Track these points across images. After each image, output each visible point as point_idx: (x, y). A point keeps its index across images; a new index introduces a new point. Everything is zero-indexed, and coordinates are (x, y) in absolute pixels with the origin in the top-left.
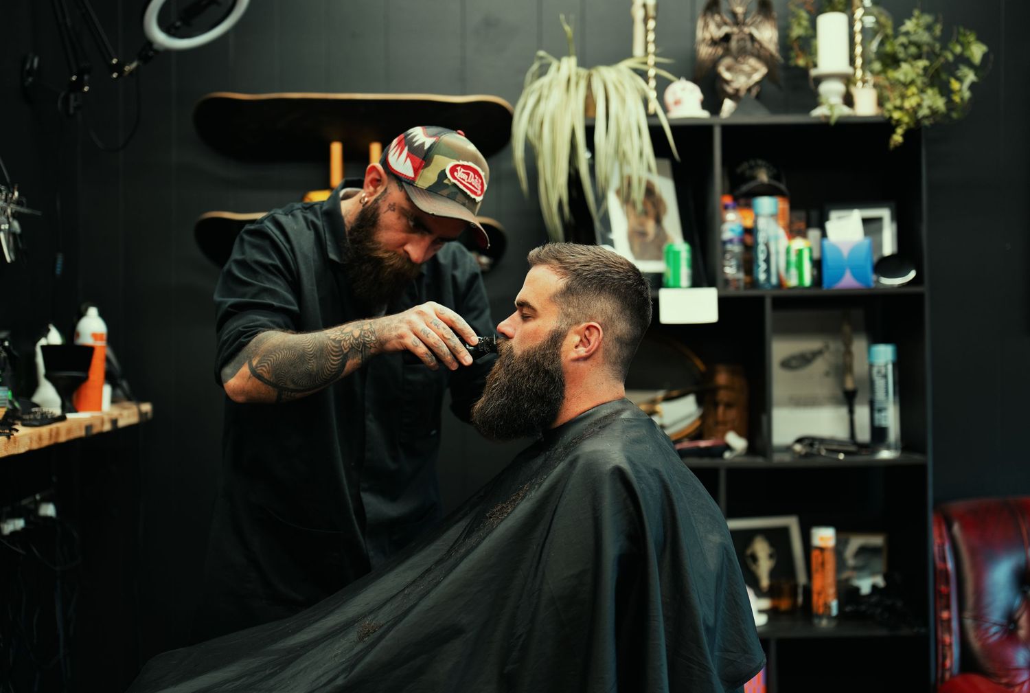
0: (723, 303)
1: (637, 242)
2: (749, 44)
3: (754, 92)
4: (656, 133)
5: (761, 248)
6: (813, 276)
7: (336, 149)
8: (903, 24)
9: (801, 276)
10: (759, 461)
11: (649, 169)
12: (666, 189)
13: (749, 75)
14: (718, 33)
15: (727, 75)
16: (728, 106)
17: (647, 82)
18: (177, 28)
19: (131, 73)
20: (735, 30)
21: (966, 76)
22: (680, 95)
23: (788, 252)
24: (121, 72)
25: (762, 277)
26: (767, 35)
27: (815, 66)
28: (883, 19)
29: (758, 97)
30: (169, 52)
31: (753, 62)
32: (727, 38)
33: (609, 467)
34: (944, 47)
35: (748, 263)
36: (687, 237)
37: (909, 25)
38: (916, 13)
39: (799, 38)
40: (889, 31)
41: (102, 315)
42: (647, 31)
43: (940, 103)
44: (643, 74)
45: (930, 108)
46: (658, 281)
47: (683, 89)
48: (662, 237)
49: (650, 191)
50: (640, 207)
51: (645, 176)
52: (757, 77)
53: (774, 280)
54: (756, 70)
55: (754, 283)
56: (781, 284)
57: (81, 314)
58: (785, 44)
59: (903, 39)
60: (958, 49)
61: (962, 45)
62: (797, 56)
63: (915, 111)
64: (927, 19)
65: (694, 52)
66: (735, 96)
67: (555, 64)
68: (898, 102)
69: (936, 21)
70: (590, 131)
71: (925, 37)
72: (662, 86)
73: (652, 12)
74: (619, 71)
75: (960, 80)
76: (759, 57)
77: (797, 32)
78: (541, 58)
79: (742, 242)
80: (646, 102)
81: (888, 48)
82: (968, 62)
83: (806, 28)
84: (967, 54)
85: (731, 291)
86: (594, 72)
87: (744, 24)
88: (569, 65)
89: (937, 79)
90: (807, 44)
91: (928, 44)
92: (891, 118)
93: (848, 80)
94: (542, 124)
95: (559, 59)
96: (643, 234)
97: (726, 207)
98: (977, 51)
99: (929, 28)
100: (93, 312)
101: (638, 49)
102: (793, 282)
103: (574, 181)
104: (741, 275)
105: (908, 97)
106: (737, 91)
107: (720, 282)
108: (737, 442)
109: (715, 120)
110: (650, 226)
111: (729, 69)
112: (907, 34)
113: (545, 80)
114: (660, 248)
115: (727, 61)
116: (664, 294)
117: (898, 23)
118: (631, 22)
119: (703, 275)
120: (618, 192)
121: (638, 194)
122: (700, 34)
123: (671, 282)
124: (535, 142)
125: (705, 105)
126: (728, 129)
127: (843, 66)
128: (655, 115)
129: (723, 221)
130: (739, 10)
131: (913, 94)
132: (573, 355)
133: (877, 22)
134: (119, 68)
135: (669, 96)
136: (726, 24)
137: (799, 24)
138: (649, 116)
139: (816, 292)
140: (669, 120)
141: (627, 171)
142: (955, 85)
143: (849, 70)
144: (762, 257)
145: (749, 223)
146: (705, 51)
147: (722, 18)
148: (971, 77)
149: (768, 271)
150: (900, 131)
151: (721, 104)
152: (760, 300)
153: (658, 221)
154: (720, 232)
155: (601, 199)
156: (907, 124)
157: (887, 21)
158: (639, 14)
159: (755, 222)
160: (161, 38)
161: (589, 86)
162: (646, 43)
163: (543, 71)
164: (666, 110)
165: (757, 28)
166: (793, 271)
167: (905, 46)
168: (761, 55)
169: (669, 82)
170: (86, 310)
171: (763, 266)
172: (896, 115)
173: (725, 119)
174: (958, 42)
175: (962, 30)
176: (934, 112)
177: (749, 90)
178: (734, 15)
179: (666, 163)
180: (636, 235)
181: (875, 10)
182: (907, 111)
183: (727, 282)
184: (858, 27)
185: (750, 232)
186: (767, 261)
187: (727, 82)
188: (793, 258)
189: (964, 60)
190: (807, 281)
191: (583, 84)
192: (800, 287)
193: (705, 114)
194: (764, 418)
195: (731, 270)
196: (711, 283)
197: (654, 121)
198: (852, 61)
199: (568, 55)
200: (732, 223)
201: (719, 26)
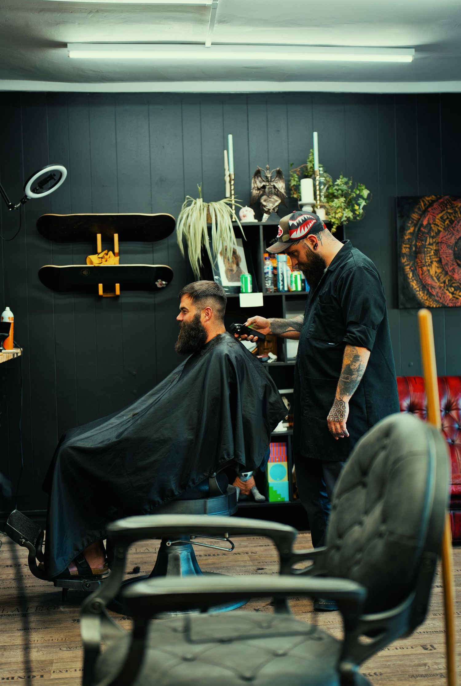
0: (265, 298)
1: (229, 274)
2: (273, 190)
3: (276, 210)
4: (236, 229)
5: (280, 275)
6: (302, 286)
7: (99, 236)
8: (336, 181)
9: (296, 287)
10: (282, 363)
11: (234, 244)
12: (241, 252)
13: (274, 203)
14: (260, 185)
15: (264, 203)
16: (265, 216)
17: (231, 208)
18: (37, 190)
19: (17, 208)
20: (267, 184)
21: (362, 202)
22: (245, 213)
23: (291, 276)
24: (13, 208)
25: (281, 287)
26: (281, 185)
27: (300, 200)
28: (328, 179)
29: (277, 212)
30: (34, 199)
31: (275, 197)
32: (264, 187)
33: (224, 354)
34: (352, 191)
35: (275, 281)
36: (250, 271)
37: (338, 182)
38: (341, 177)
39: (294, 185)
40: (331, 183)
41: (11, 310)
42: (231, 186)
43: (350, 215)
44: (230, 205)
45: (346, 217)
46: (238, 290)
47: (247, 211)
48: (239, 272)
49: (234, 253)
50: (231, 260)
51: (232, 246)
52: (277, 204)
53: (286, 289)
54: (277, 201)
55: (277, 290)
56: (289, 290)
57: (4, 310)
58: (288, 188)
59: (336, 187)
60: (358, 192)
61: (359, 190)
62: (294, 194)
63: (341, 218)
64: (345, 180)
65: (251, 193)
66: (268, 212)
67: (194, 201)
68: (333, 215)
69: (349, 180)
70: (209, 229)
71: (344, 187)
72: (238, 210)
73: (233, 177)
74: (220, 204)
75: (359, 205)
76: (277, 195)
77: (293, 183)
78: (188, 198)
79: (273, 273)
80: (231, 217)
81: (330, 191)
82: (362, 197)
83: (297, 182)
84: (361, 194)
85: (268, 293)
86: (210, 204)
87: (271, 181)
88: (200, 201)
89: (350, 204)
90: (297, 188)
91: (346, 190)
92: (331, 221)
93: (313, 206)
94: (189, 226)
95: (196, 199)
96: (232, 270)
97: (266, 259)
98: (366, 193)
99: (346, 183)
100: (8, 309)
101: (228, 195)
102: (293, 289)
103: (204, 250)
104: (273, 287)
105: (337, 213)
106: (269, 210)
107: (264, 290)
108: (273, 357)
109: (260, 223)
110: (235, 267)
111: (265, 201)
112: (338, 185)
113: (190, 207)
114: (239, 276)
115: (264, 197)
116: (241, 296)
117: (334, 181)
118: (225, 182)
119: (257, 287)
120: (221, 254)
121: (230, 254)
122: (253, 186)
123: (244, 291)
124: (187, 234)
125: (255, 217)
126: (265, 227)
127: (311, 200)
128: (236, 222)
129: (264, 265)
130: (269, 175)
131: (339, 212)
132: (205, 320)
133: (326, 180)
134: (12, 207)
135: (241, 213)
136: (264, 181)
137: (294, 180)
138: (233, 222)
139: (304, 293)
140: (241, 223)
141: (225, 244)
142: (357, 207)
143: (314, 202)
144: (281, 279)
145: (275, 265)
146: (255, 192)
147: (261, 178)
148: (363, 203)
149: (283, 285)
150: (334, 227)
151: (263, 215)
152: (281, 296)
153: (238, 265)
154: (264, 269)
155: (215, 257)
156: (337, 224)
157: (330, 179)
158: (227, 179)
159: (278, 264)
160: (31, 194)
161: (208, 210)
162: (231, 190)
163: (189, 204)
164: (240, 220)
165: (276, 183)
166: (294, 285)
167: (337, 190)
168: (278, 194)
169: (241, 208)
170: (5, 308)
171: (281, 283)
172: (333, 220)
173: (264, 223)
174: (357, 189)
175: (359, 184)
176: (348, 219)
177: (274, 209)
178: (267, 178)
179: (240, 240)
180: (229, 271)
181: (325, 175)
182: (337, 219)
183: (267, 290)
184: (317, 183)
185: (275, 268)
186: (283, 281)
187: (265, 206)
188: (293, 279)
189: (360, 196)
190: (299, 289)
191: (206, 209)
192: (296, 291)
193: (256, 221)
194: (284, 345)
195: (269, 284)
196: (260, 291)
197: (235, 224)
198: (315, 198)
199: (199, 198)
200: (268, 266)
201: (260, 182)
